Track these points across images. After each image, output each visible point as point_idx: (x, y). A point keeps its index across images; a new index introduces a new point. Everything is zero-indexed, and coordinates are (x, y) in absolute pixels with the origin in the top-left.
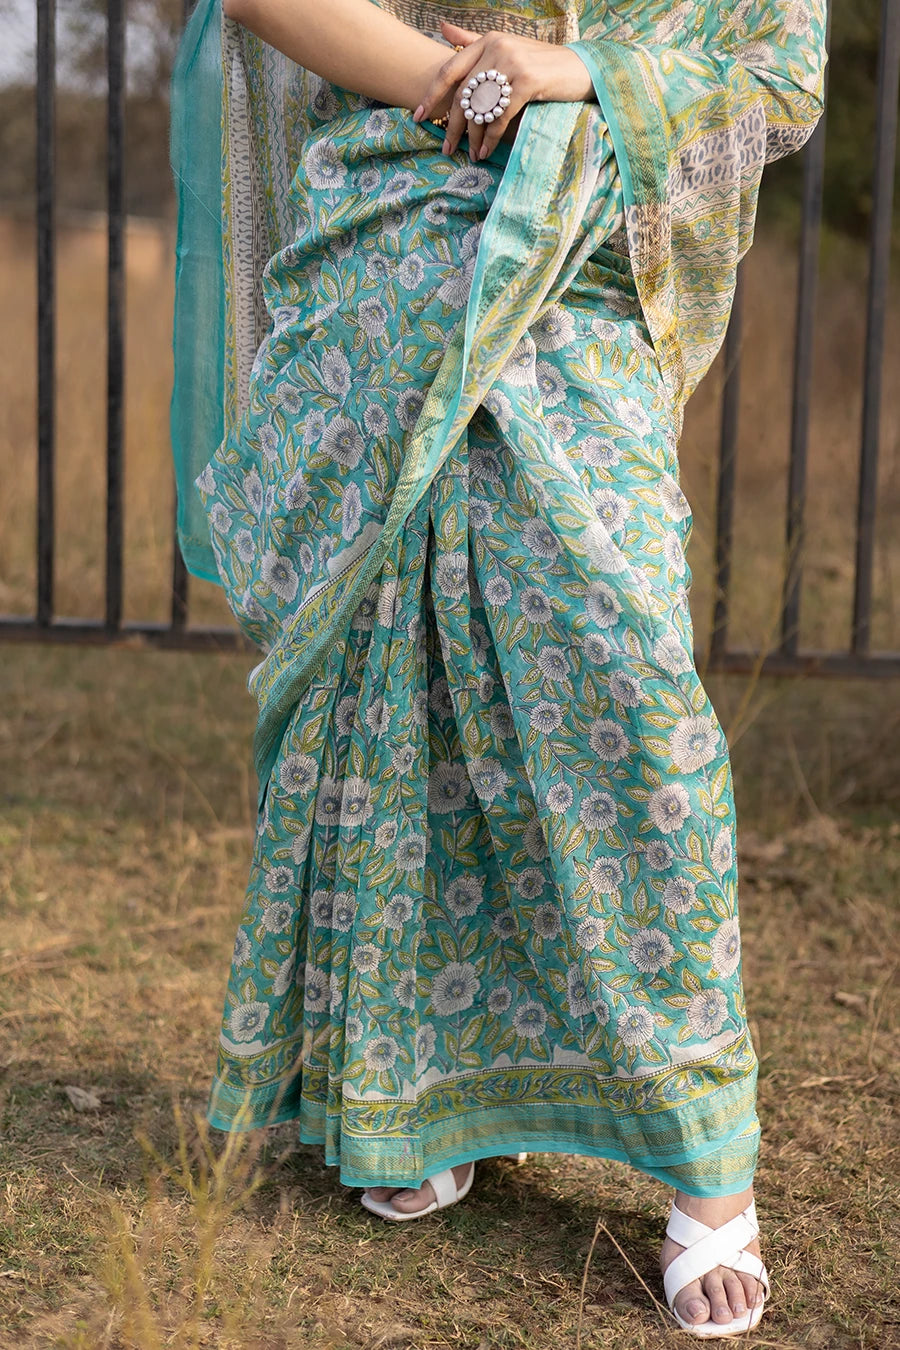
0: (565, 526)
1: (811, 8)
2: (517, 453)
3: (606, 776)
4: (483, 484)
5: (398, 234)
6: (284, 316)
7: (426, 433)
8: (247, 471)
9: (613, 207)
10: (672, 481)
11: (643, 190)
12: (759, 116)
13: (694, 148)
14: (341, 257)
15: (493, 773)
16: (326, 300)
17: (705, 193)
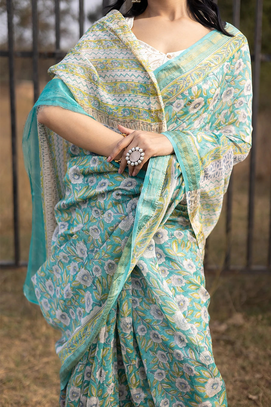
0: (167, 312)
1: (247, 112)
2: (149, 284)
3: (181, 396)
4: (136, 291)
5: (103, 202)
6: (62, 227)
7: (118, 278)
8: (47, 280)
9: (182, 192)
10: (203, 287)
11: (192, 185)
12: (231, 154)
13: (209, 167)
14: (83, 207)
15: (140, 393)
16: (78, 223)
17: (212, 181)
